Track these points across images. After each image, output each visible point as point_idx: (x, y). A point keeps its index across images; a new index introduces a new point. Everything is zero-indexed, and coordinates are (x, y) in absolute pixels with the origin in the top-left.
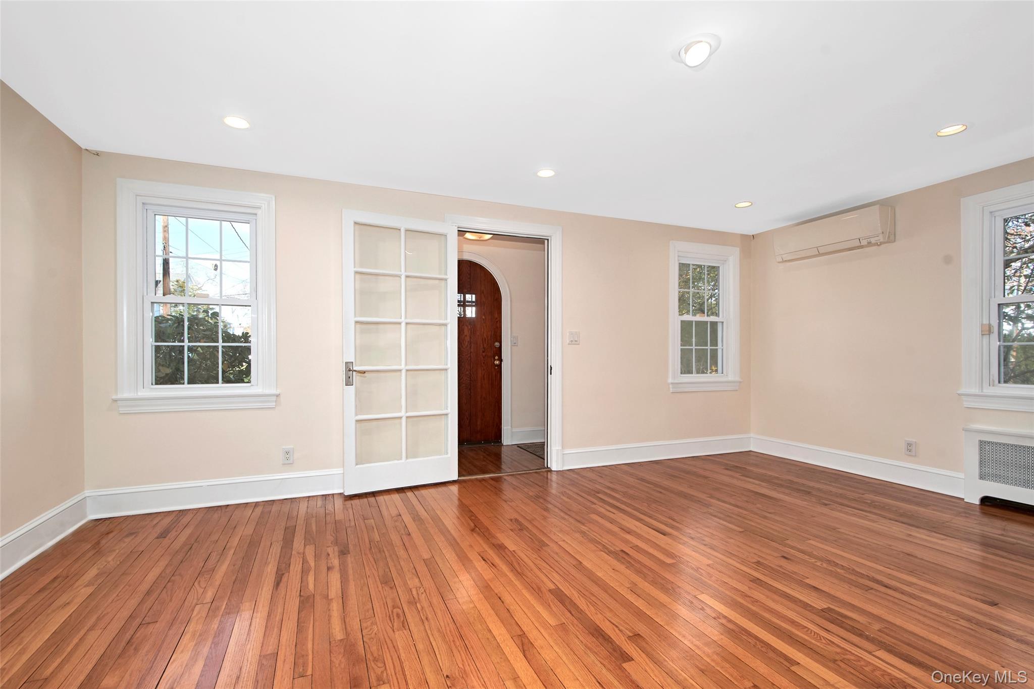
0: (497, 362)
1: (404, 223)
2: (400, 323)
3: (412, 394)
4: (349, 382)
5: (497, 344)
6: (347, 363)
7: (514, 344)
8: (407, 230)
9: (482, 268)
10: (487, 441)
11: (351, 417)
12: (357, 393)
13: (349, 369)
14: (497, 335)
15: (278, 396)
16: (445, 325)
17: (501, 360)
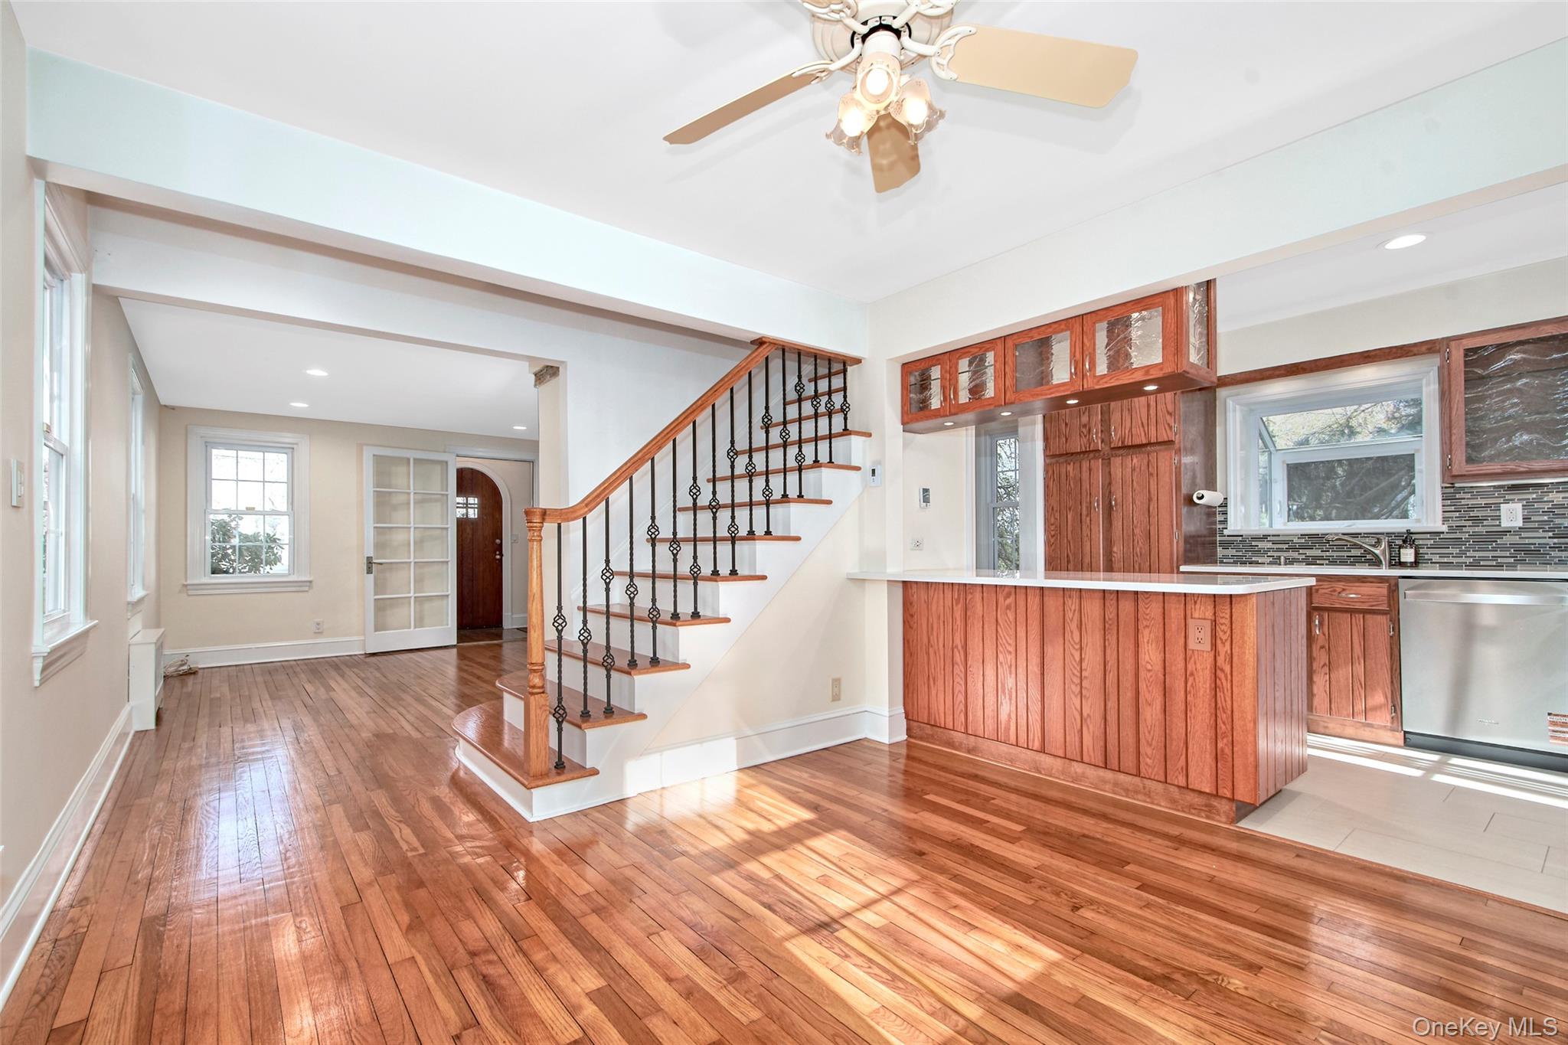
0: (498, 557)
1: (412, 455)
2: (410, 528)
3: (419, 580)
4: (369, 571)
5: (498, 541)
6: (368, 558)
7: (514, 542)
8: (415, 459)
9: (483, 475)
10: (489, 626)
11: (371, 597)
12: (376, 579)
13: (370, 562)
14: (498, 533)
15: (310, 582)
16: (447, 529)
17: (501, 555)
